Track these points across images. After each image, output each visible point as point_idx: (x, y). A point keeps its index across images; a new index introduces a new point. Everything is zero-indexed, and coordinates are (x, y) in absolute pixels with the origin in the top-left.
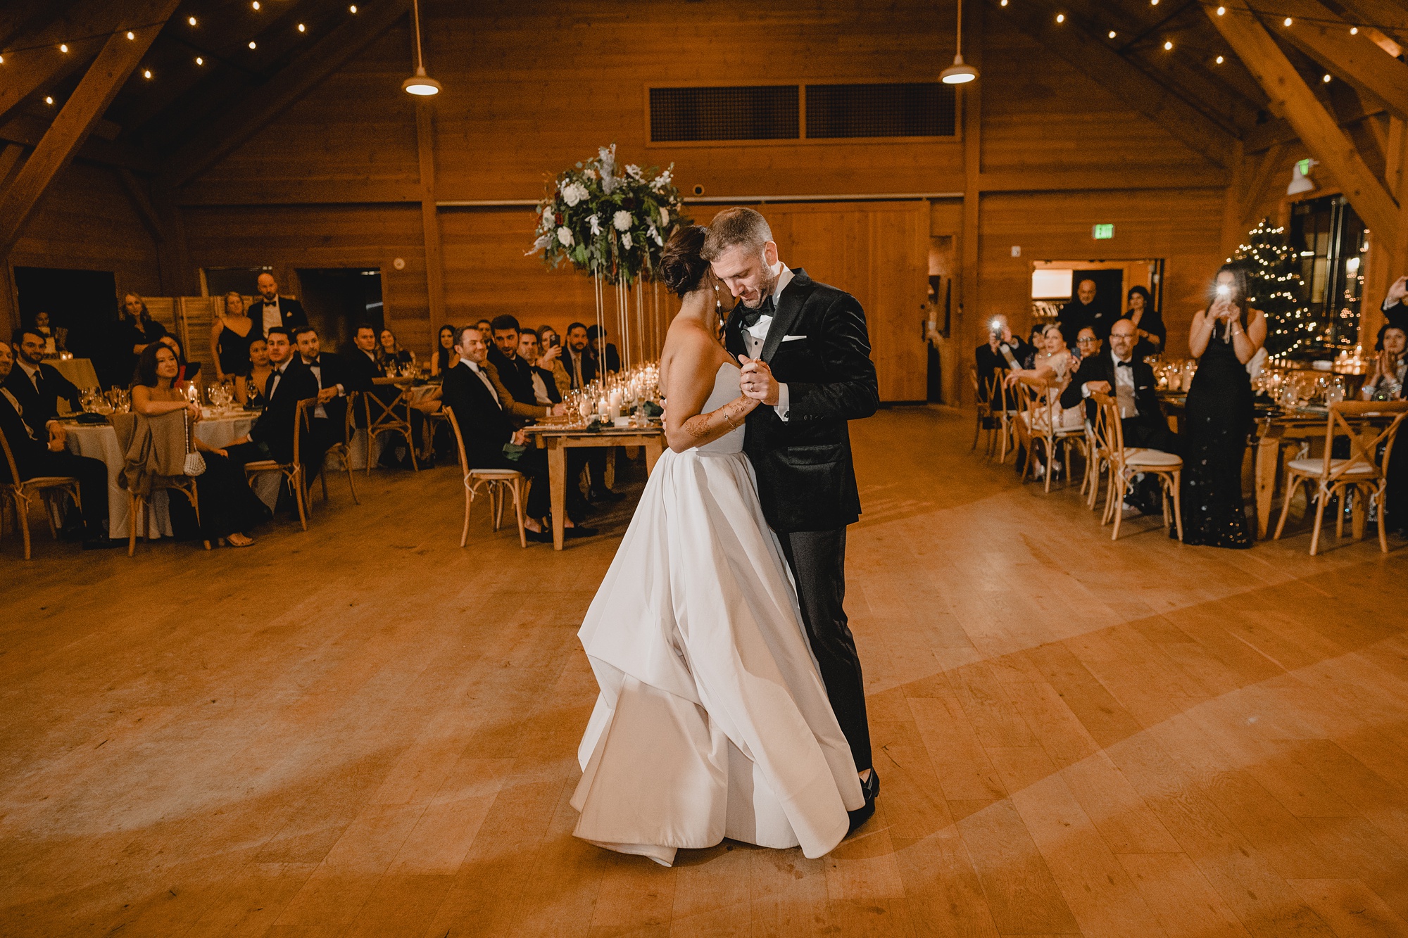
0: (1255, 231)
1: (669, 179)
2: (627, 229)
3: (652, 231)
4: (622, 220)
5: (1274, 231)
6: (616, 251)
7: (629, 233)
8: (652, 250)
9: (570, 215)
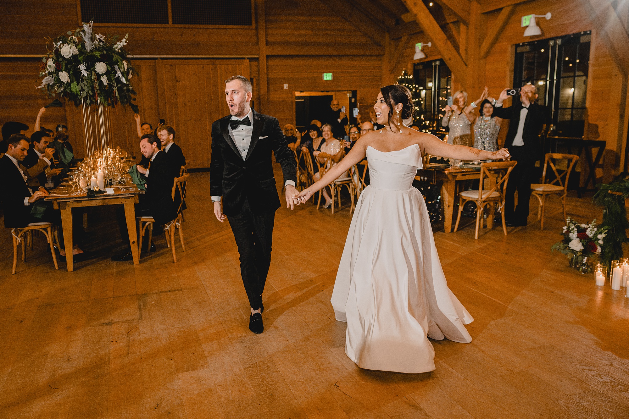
0: (400, 77)
1: (126, 44)
2: (104, 73)
3: (119, 74)
4: (101, 67)
5: (409, 77)
6: (97, 87)
7: (105, 76)
8: (119, 85)
9: (65, 63)
